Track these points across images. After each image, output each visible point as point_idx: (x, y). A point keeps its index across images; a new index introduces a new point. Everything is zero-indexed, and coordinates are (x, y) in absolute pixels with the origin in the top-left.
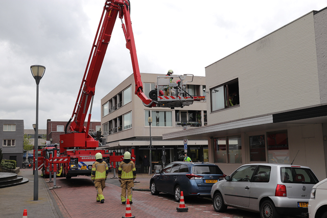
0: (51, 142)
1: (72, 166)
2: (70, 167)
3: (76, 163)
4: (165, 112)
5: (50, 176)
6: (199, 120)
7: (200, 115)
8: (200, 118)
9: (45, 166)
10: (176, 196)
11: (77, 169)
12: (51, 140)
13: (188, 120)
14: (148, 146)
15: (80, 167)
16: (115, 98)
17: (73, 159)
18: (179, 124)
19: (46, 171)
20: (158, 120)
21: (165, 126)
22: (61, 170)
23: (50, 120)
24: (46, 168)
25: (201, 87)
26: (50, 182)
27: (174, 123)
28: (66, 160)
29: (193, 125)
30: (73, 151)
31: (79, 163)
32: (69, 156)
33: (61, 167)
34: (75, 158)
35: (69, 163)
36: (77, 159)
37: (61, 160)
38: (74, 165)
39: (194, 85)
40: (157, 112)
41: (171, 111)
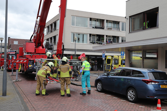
0: (11, 50)
1: (30, 66)
2: (28, 66)
3: (33, 64)
4: (83, 35)
5: (12, 71)
6: (103, 41)
7: (104, 38)
8: (104, 40)
9: (8, 64)
11: (33, 68)
12: (11, 49)
13: (96, 40)
14: (74, 55)
16: (51, 25)
17: (30, 61)
18: (91, 42)
19: (9, 67)
20: (79, 39)
21: (83, 43)
22: (20, 68)
23: (10, 38)
24: (9, 65)
25: (105, 21)
26: (12, 75)
27: (89, 41)
28: (25, 61)
29: (100, 44)
30: (31, 55)
32: (28, 58)
33: (20, 66)
34: (32, 60)
35: (27, 64)
36: (34, 61)
37: (21, 61)
38: (32, 65)
39: (101, 20)
40: (79, 34)
41: (87, 34)
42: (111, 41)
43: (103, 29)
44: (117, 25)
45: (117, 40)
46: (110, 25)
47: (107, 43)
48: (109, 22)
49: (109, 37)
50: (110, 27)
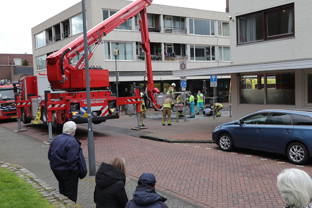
1: (74, 114)
2: (71, 115)
3: (78, 108)
4: (125, 44)
6: (159, 54)
7: (160, 47)
8: (160, 51)
10: (292, 157)
11: (79, 117)
14: (114, 82)
15: (83, 113)
17: (73, 104)
18: (139, 58)
21: (126, 59)
25: (162, 17)
27: (135, 56)
28: (63, 105)
29: (154, 59)
30: (73, 94)
31: (81, 109)
32: (68, 100)
34: (76, 103)
35: (68, 110)
36: (79, 103)
37: (57, 106)
38: (77, 112)
39: (152, 14)
40: (117, 44)
41: (131, 43)
42: (173, 54)
43: (158, 31)
44: (181, 22)
45: (182, 50)
46: (169, 24)
47: (167, 57)
48: (167, 19)
49: (168, 45)
50: (170, 28)
